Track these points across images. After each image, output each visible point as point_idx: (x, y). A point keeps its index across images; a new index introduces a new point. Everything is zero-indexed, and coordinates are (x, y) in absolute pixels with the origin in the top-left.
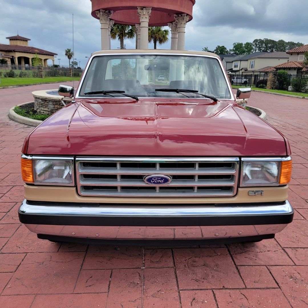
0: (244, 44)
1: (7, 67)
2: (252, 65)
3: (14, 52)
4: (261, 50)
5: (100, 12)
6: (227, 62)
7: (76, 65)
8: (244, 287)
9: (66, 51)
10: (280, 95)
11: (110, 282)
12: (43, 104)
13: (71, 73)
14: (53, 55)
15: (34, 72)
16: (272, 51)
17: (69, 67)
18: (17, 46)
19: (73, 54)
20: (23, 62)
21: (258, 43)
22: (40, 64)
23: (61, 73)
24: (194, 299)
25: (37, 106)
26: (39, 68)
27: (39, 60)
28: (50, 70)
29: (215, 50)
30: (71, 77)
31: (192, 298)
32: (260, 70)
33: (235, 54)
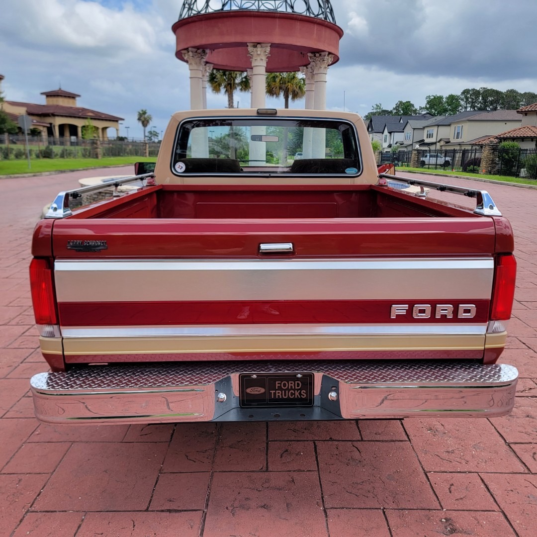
0: (444, 97)
1: (41, 141)
2: (458, 133)
3: (53, 117)
4: (476, 106)
5: (188, 52)
6: (414, 129)
7: (156, 137)
8: (360, 439)
9: (138, 113)
10: (501, 184)
11: (174, 430)
12: (95, 198)
13: (145, 149)
14: (117, 121)
15: (84, 150)
16: (495, 109)
17: (143, 139)
18: (57, 106)
19: (150, 118)
20: (67, 133)
21: (470, 96)
22: (95, 135)
23: (130, 150)
24: (287, 451)
25: (86, 202)
26: (94, 143)
27: (94, 129)
28: (111, 145)
29: (394, 109)
30: (146, 156)
31: (284, 450)
32: (472, 142)
33: (428, 115)
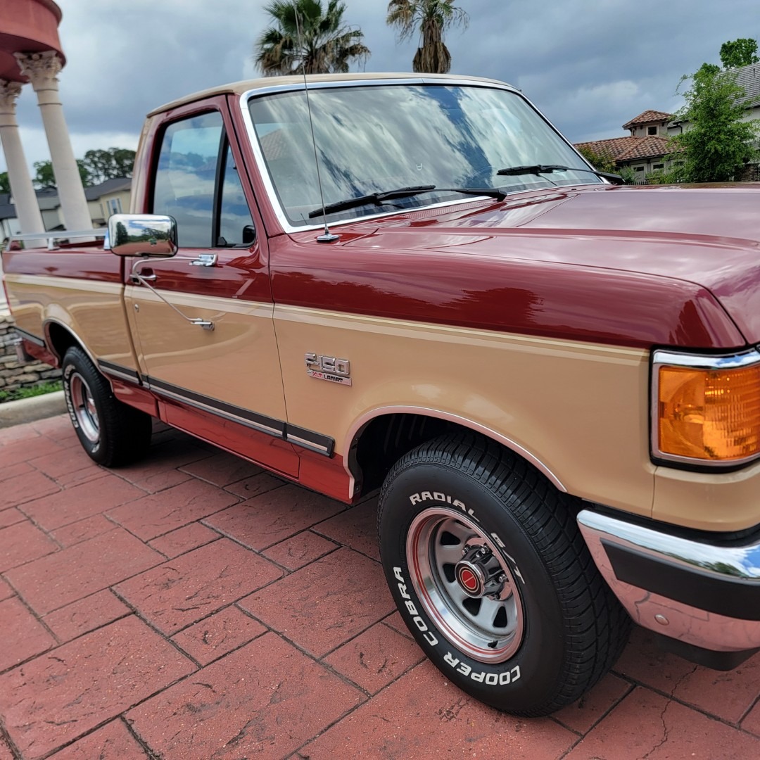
4: (111, 174)
21: (99, 159)
